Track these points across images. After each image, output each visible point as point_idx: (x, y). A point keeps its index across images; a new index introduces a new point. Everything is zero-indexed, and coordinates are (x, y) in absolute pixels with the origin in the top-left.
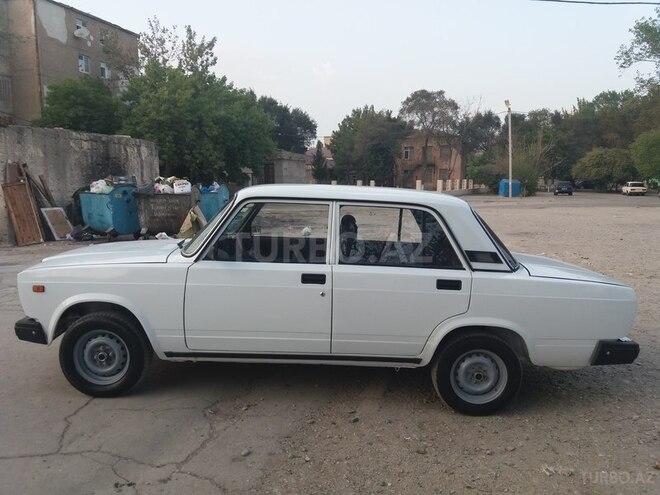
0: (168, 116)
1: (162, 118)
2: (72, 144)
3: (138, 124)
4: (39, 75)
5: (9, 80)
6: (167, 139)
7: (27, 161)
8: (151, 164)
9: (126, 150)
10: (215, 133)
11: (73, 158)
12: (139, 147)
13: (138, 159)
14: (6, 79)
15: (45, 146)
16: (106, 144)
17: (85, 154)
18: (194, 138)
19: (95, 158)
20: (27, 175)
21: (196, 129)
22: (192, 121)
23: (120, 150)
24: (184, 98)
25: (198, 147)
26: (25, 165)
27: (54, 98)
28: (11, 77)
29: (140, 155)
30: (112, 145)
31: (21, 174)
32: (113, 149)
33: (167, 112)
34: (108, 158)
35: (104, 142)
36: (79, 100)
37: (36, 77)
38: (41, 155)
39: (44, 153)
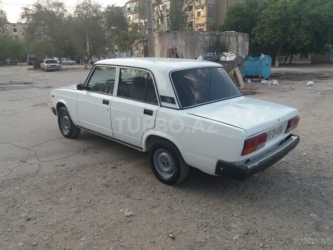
0: (280, 17)
1: (275, 18)
2: (200, 38)
3: (264, 23)
4: (227, 3)
5: (215, 7)
6: (278, 30)
7: (178, 47)
8: (244, 45)
9: (229, 39)
10: (307, 24)
11: (200, 45)
12: (237, 37)
13: (236, 43)
14: (214, 7)
15: (186, 40)
16: (218, 36)
17: (206, 42)
18: (294, 28)
19: (211, 44)
20: (176, 54)
21: (297, 22)
22: (295, 19)
23: (226, 39)
24: (291, 5)
25: (296, 33)
26: (176, 49)
27: (229, 13)
28: (216, 5)
29: (237, 41)
30: (222, 37)
31: (173, 53)
32: (222, 39)
33: (279, 14)
34: (218, 44)
35: (217, 36)
36: (239, 13)
37: (226, 4)
38: (184, 44)
39: (186, 43)
